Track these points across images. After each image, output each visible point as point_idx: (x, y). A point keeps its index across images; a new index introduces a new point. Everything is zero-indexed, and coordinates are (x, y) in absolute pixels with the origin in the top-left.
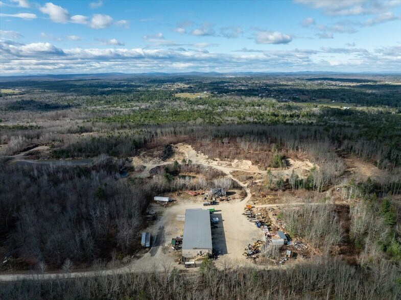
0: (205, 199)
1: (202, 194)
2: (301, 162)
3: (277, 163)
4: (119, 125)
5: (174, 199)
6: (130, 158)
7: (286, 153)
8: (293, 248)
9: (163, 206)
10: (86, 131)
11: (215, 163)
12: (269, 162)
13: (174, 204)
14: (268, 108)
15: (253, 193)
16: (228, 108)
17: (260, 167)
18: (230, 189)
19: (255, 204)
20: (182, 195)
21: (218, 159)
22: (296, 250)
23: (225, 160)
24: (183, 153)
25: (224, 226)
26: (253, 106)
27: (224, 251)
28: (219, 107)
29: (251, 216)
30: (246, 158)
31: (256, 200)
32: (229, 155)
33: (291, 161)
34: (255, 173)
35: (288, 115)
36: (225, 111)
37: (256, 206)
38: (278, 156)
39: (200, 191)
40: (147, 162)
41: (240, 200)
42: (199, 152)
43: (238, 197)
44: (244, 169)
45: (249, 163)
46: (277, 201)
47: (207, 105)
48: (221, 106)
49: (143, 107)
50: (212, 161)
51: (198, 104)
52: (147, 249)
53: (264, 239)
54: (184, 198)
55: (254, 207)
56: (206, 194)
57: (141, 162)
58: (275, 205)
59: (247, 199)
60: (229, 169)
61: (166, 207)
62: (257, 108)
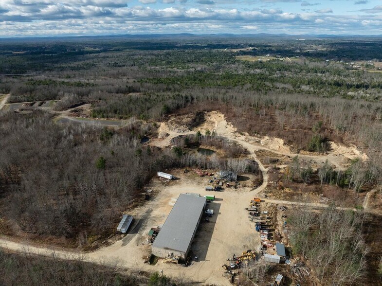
0: (212, 182)
1: (211, 175)
2: (345, 148)
3: (314, 146)
4: (165, 87)
5: (178, 177)
6: (158, 124)
7: (329, 134)
8: (289, 270)
9: (163, 184)
10: (134, 91)
11: (243, 137)
12: (305, 143)
13: (176, 183)
14: (332, 76)
15: (270, 182)
16: (287, 74)
17: (292, 149)
18: (245, 173)
19: (266, 196)
20: (189, 174)
21: (247, 134)
22: (294, 275)
23: (254, 136)
24: (213, 123)
25: (217, 221)
26: (316, 72)
27: (201, 257)
28: (277, 72)
29: (255, 213)
30: (279, 136)
31: (270, 192)
32: (261, 129)
33: (333, 145)
34: (283, 156)
35: (354, 85)
36: (283, 77)
37: (267, 201)
38: (317, 137)
39: (210, 171)
40: (172, 130)
41: (252, 189)
42: (230, 123)
43: (250, 185)
44: (273, 149)
45: (281, 141)
46: (295, 197)
47: (265, 69)
48: (280, 70)
49: (199, 69)
50: (239, 135)
51: (256, 68)
52: (122, 236)
53: (258, 249)
54: (189, 177)
55: (263, 201)
56: (216, 176)
57: (167, 128)
58: (290, 203)
59: (260, 189)
60: (256, 147)
61: (166, 185)
62: (320, 75)
